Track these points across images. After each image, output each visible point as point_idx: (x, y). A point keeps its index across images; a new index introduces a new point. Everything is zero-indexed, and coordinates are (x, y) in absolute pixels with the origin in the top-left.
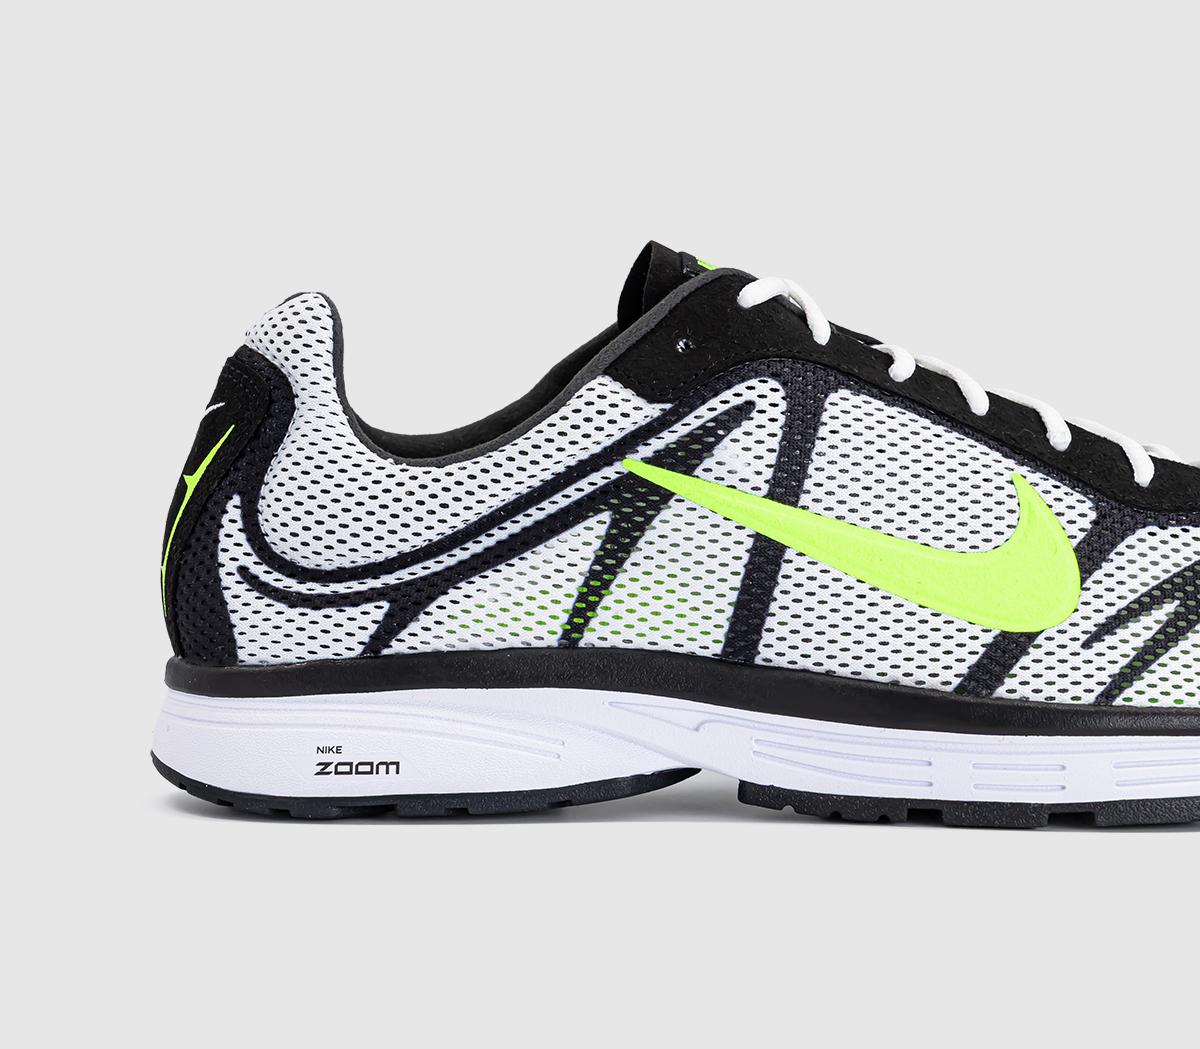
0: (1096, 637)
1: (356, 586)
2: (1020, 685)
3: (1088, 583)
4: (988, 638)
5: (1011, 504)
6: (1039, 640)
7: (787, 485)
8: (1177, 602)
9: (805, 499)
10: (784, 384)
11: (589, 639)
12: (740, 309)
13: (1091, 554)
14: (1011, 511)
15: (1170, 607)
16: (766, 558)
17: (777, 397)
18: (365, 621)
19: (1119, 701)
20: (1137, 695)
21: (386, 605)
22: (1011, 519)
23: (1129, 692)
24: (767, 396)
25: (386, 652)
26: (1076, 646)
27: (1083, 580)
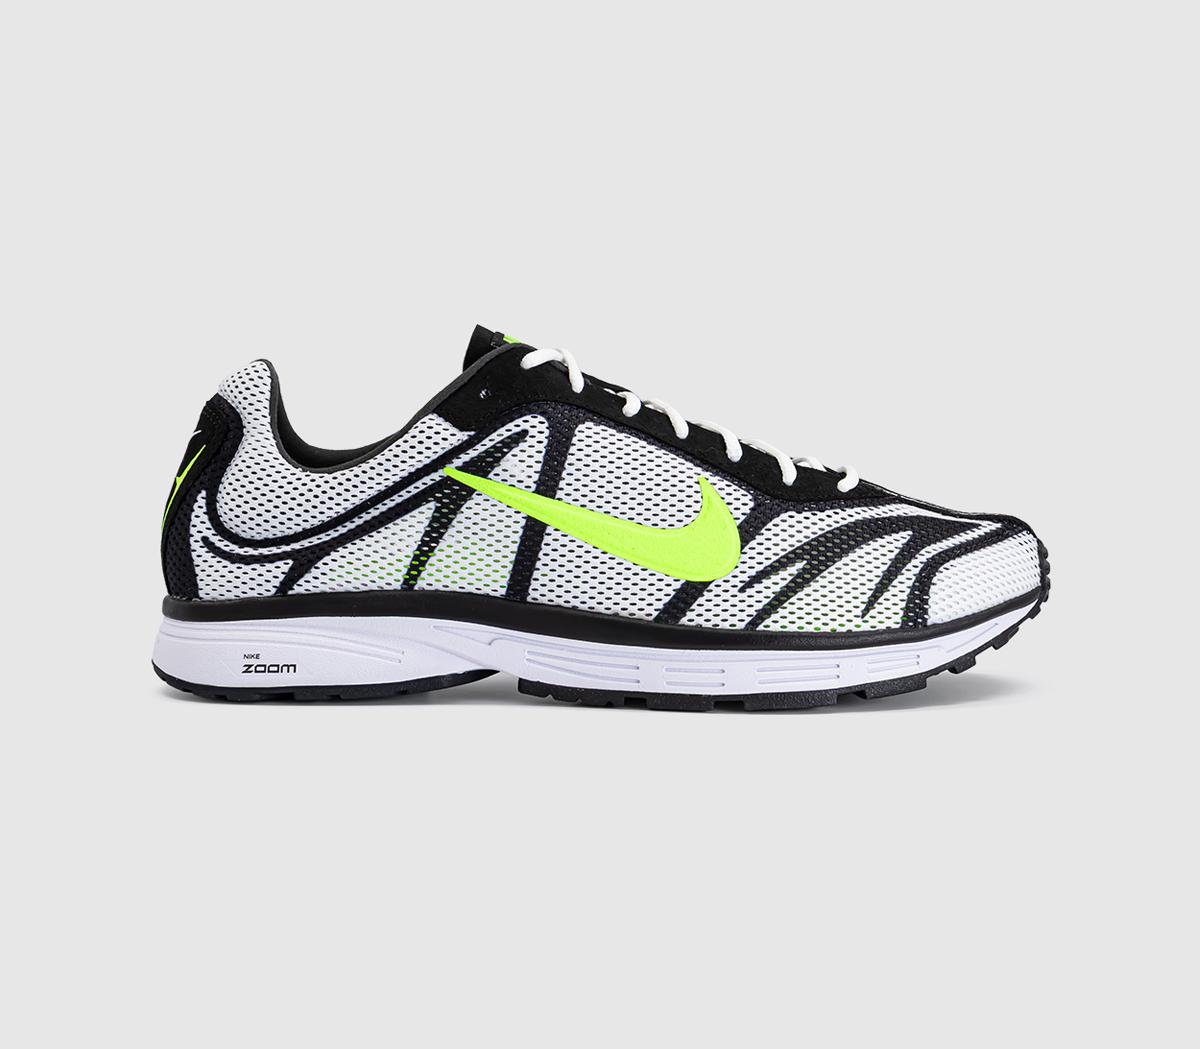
0: (749, 584)
1: (275, 550)
2: (697, 616)
3: (746, 549)
4: (678, 585)
5: (697, 497)
6: (711, 587)
7: (548, 484)
8: (805, 562)
9: (560, 494)
10: (548, 419)
11: (421, 584)
12: (523, 369)
13: (749, 530)
14: (697, 502)
15: (800, 565)
16: (534, 533)
17: (543, 427)
18: (277, 572)
19: (761, 628)
20: (773, 624)
21: (291, 562)
22: (697, 507)
23: (768, 622)
24: (536, 426)
25: (290, 592)
26: (735, 591)
27: (742, 547)
